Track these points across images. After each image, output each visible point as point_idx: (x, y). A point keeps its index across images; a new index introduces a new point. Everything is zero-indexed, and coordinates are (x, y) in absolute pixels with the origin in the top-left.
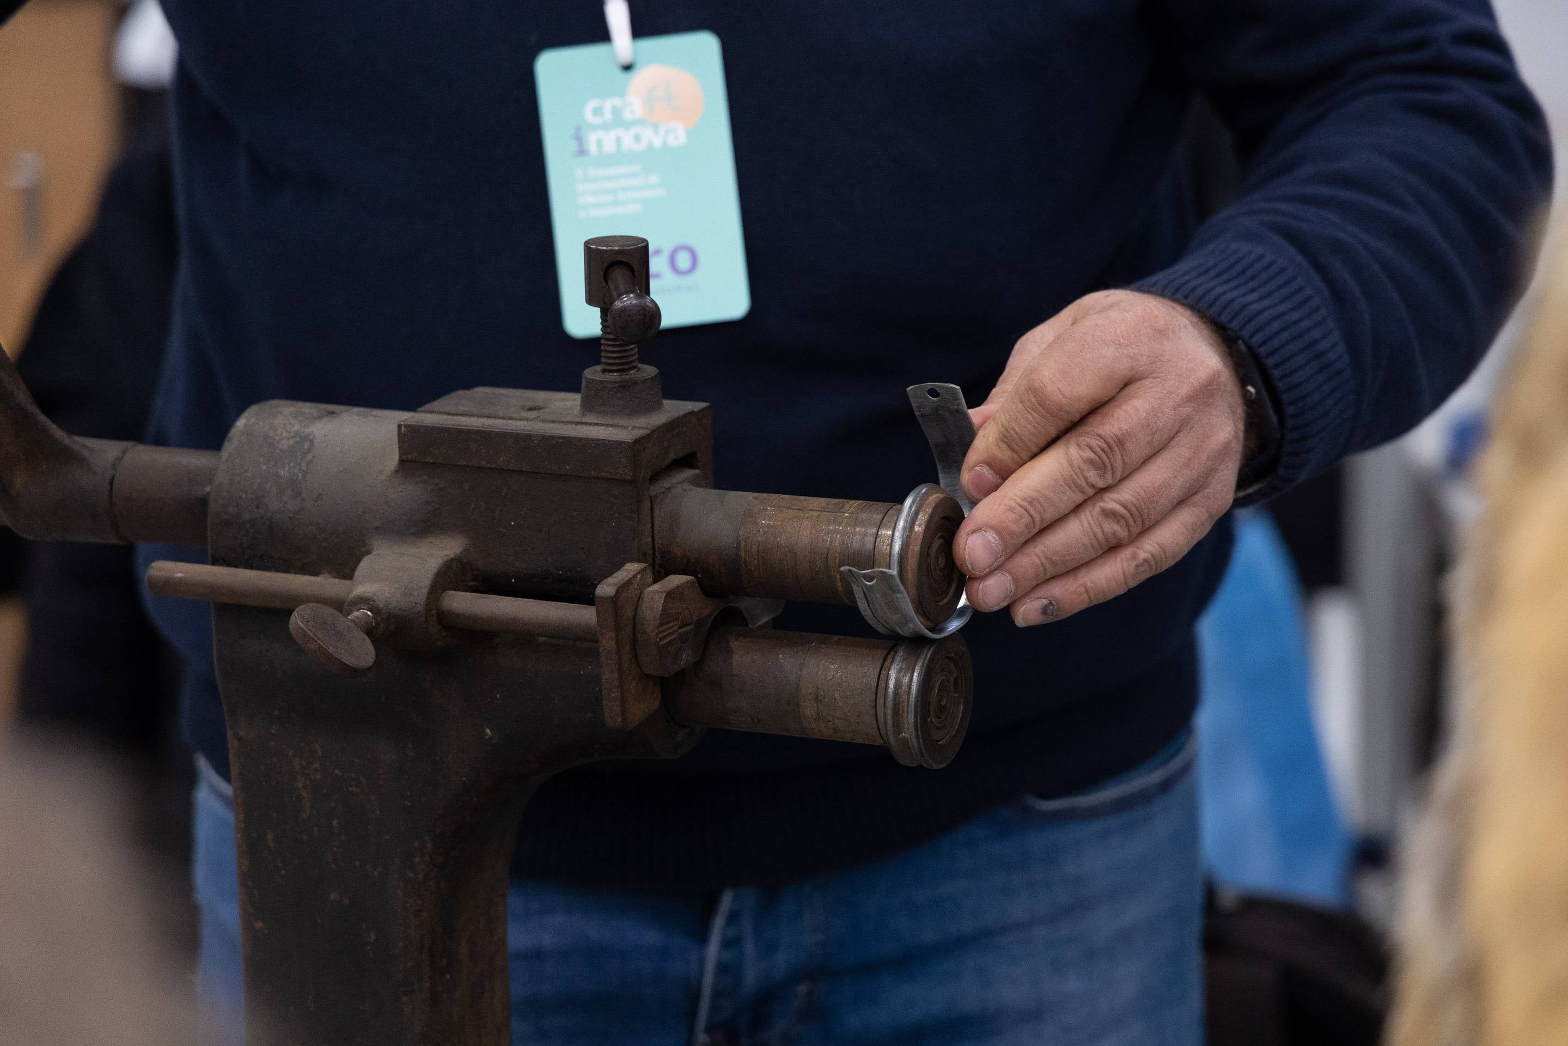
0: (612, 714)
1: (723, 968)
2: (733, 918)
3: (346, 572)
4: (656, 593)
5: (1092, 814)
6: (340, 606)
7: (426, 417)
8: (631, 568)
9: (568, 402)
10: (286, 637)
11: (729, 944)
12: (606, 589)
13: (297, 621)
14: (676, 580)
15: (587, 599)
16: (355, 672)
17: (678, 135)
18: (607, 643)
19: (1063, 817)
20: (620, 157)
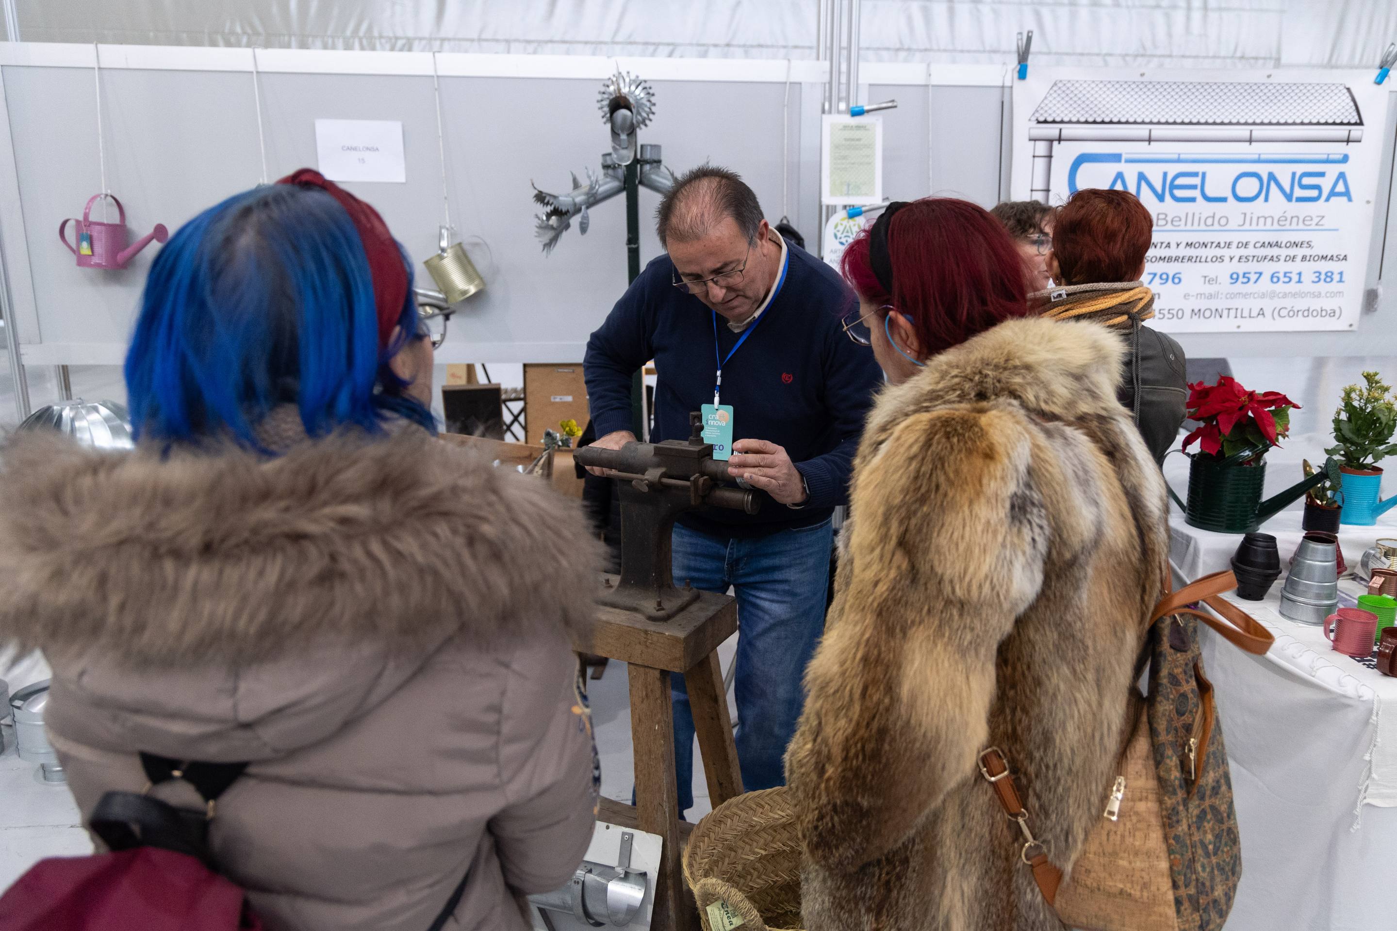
0: (693, 503)
1: (730, 553)
2: (732, 544)
3: (643, 474)
4: (701, 480)
5: (805, 531)
6: (642, 480)
7: (659, 445)
8: (697, 475)
9: (687, 443)
10: (631, 486)
11: (731, 549)
12: (692, 479)
13: (633, 482)
14: (706, 477)
15: (688, 480)
16: (644, 493)
17: (724, 424)
18: (692, 489)
19: (797, 532)
20: (714, 426)
